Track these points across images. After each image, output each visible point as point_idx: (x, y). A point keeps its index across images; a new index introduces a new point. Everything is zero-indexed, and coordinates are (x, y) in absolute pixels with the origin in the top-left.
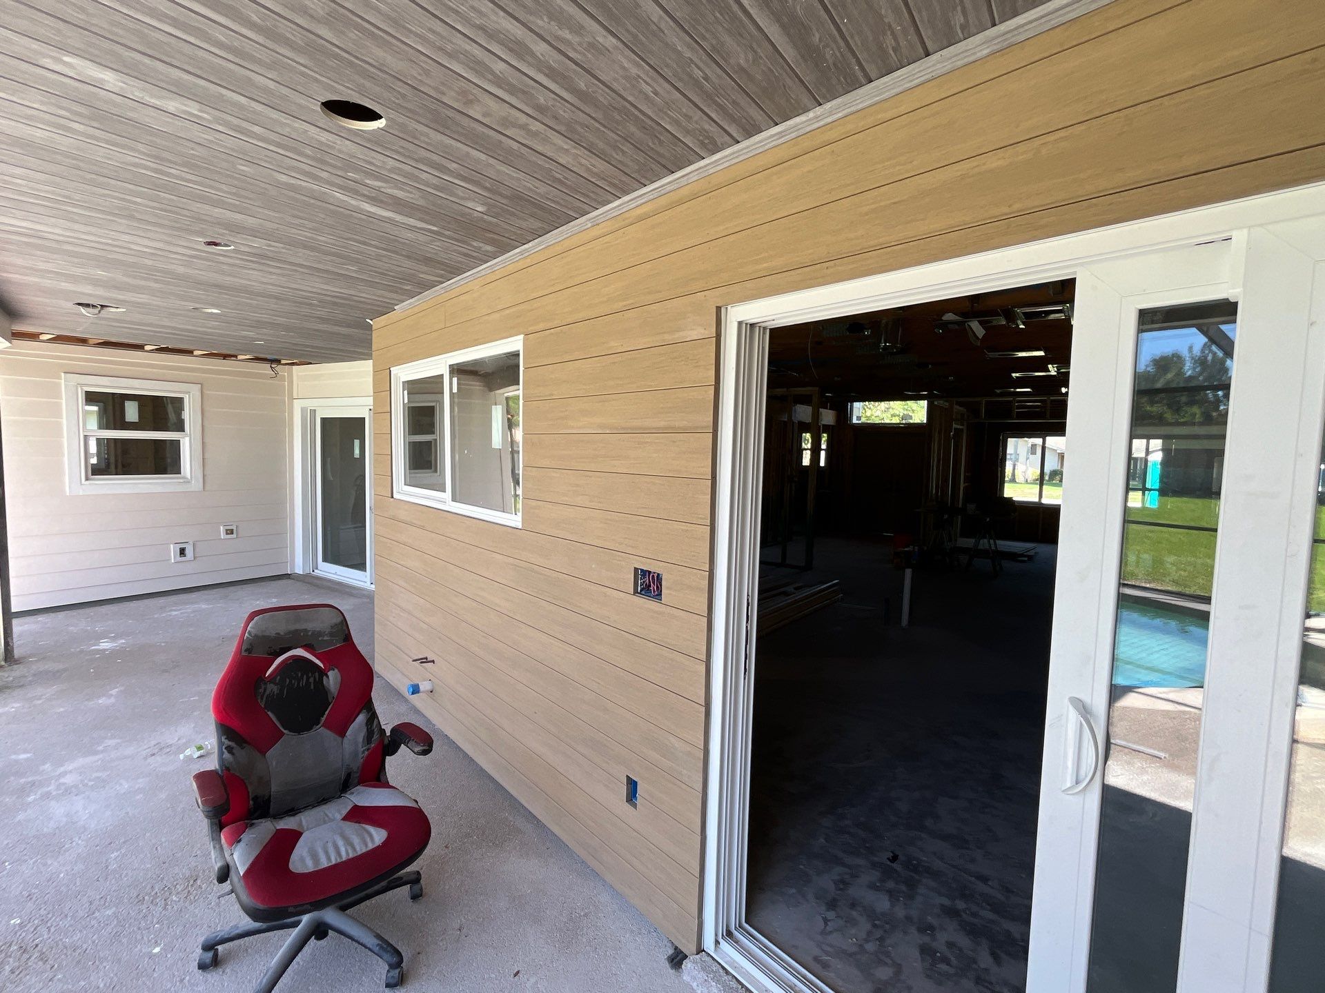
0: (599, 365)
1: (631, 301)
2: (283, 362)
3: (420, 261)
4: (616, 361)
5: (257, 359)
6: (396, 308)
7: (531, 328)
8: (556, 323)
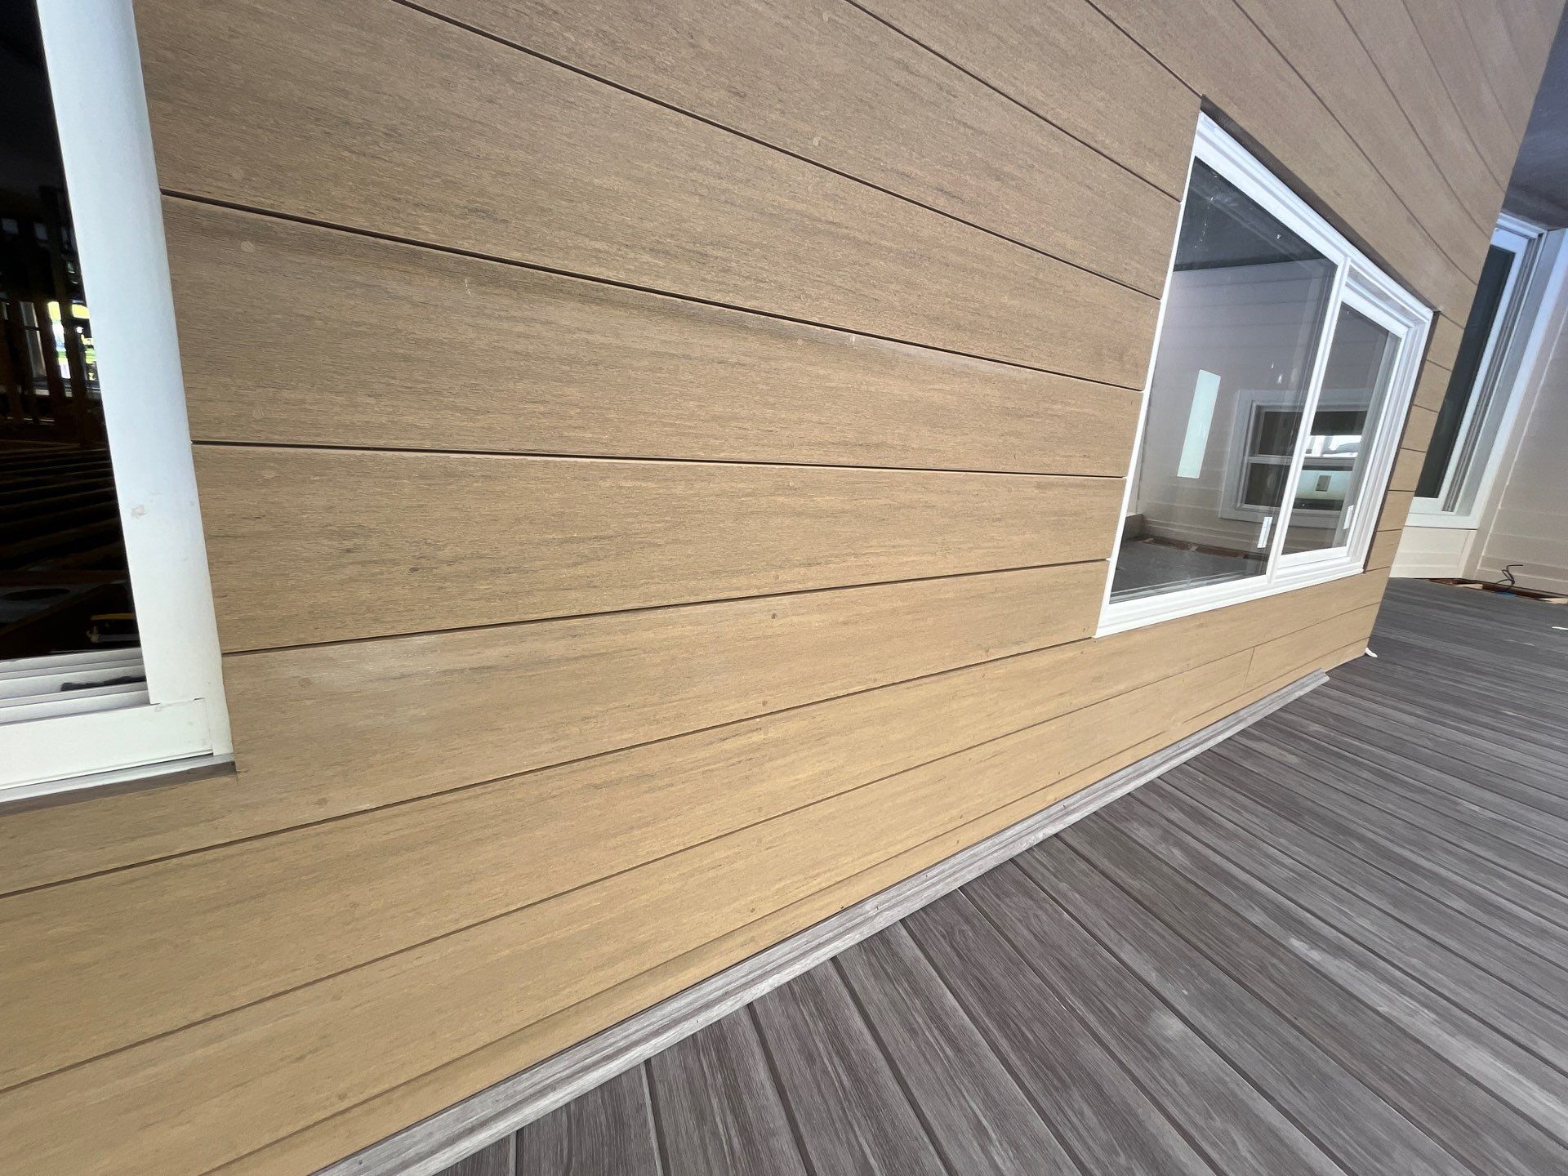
0: (872, 560)
1: (728, 745)
2: (1479, 586)
3: (1310, 812)
4: (803, 570)
5: (1537, 596)
6: (1327, 678)
7: (1071, 654)
8: (1001, 670)
